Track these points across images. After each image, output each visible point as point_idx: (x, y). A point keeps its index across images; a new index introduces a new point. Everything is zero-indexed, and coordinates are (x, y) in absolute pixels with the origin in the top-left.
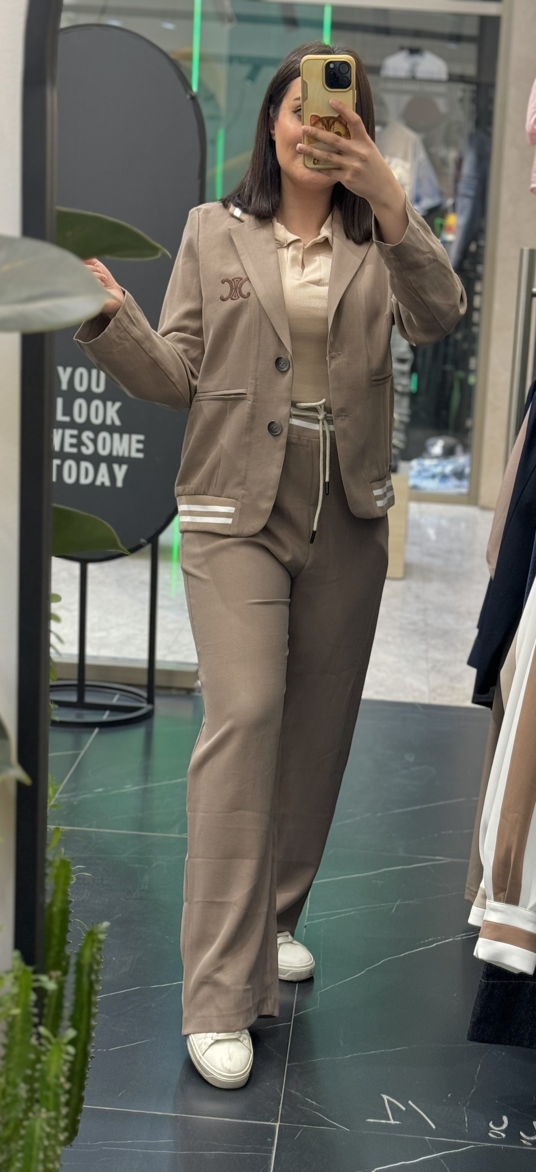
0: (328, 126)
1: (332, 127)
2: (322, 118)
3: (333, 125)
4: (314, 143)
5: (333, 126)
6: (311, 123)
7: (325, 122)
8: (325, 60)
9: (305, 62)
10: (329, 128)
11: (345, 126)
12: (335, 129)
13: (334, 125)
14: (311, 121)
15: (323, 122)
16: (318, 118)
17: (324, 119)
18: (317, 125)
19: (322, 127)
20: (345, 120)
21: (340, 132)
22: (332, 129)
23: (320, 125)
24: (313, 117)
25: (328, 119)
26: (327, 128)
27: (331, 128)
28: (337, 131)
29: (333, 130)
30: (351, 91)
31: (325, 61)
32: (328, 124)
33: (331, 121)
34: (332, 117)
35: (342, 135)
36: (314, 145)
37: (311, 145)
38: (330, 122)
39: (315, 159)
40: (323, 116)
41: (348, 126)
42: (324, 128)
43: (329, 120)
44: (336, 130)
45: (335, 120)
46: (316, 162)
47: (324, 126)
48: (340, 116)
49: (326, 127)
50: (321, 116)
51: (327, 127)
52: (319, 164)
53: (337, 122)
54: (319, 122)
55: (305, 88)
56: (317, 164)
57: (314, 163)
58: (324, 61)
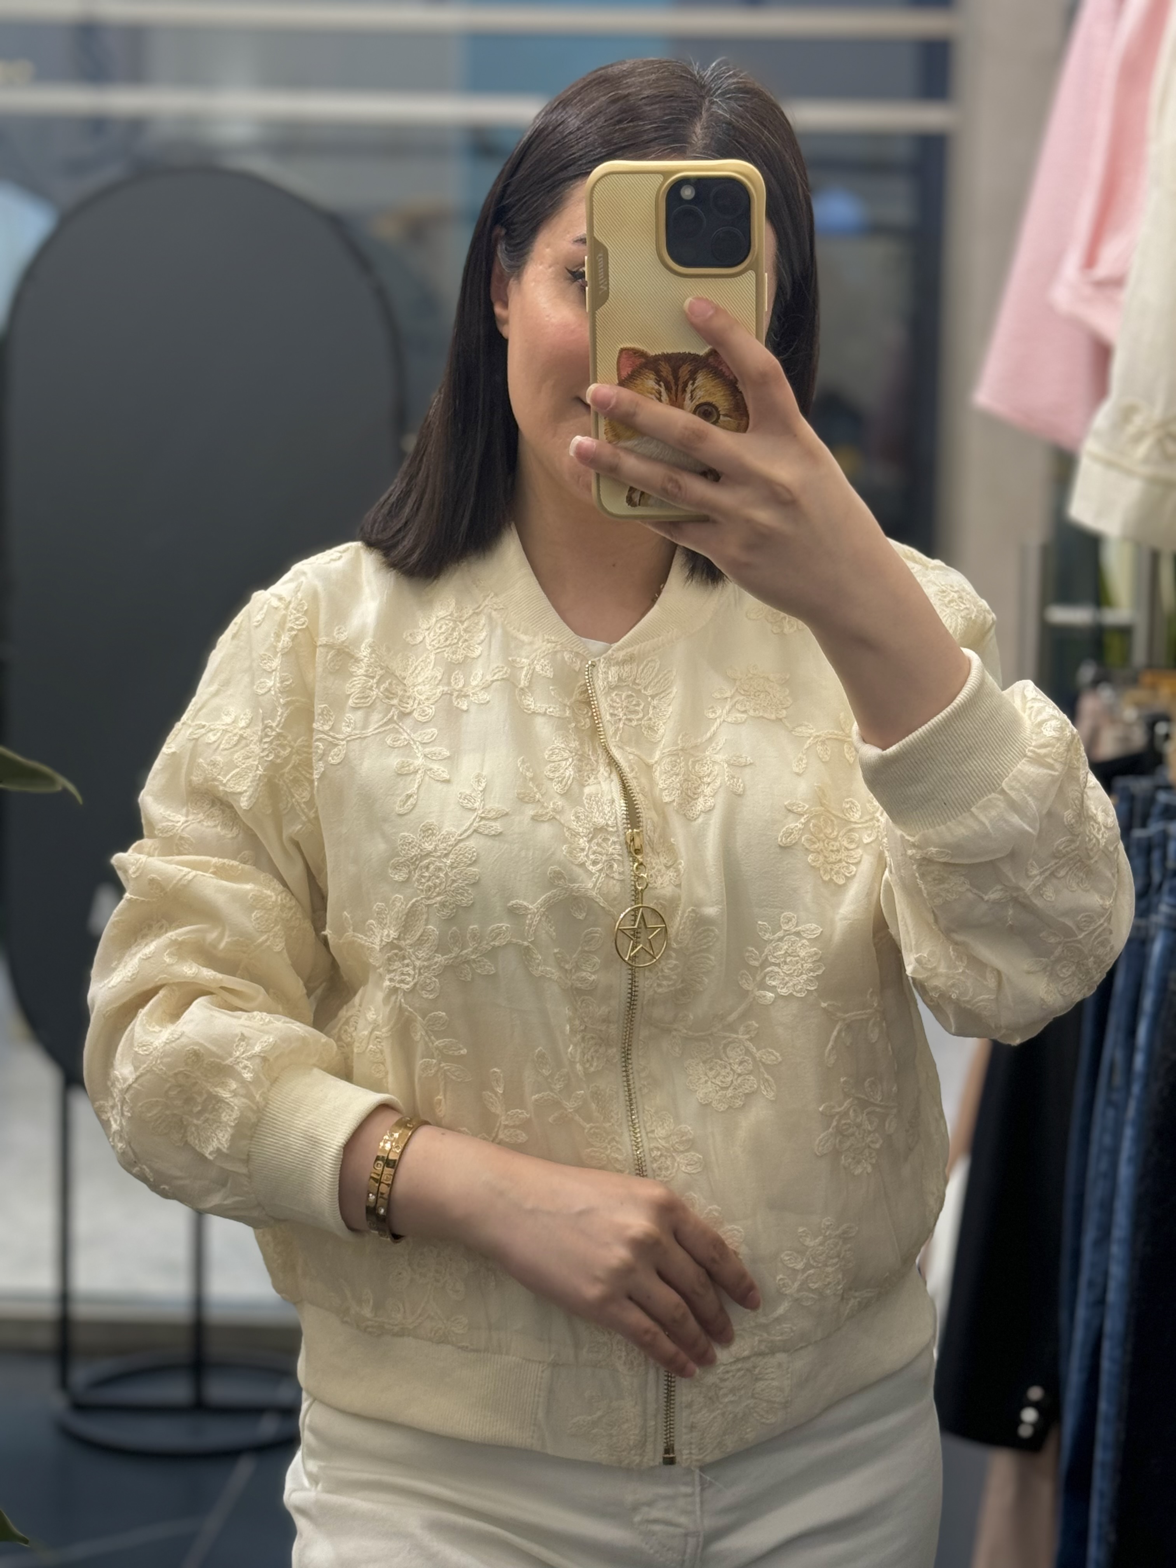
0: (676, 384)
1: (690, 388)
2: (657, 359)
3: (691, 382)
4: (629, 438)
5: (693, 384)
6: (619, 374)
7: (666, 370)
8: (666, 174)
9: (599, 180)
10: (679, 394)
11: (732, 386)
12: (699, 393)
13: (694, 380)
14: (619, 369)
15: (657, 373)
16: (643, 360)
17: (663, 363)
18: (638, 382)
19: (657, 387)
20: (728, 368)
21: (717, 405)
22: (688, 396)
23: (650, 383)
24: (624, 356)
25: (675, 361)
26: (673, 392)
27: (684, 391)
28: (702, 401)
29: (692, 398)
30: (751, 274)
31: (665, 179)
32: (676, 378)
33: (684, 371)
34: (689, 353)
35: (721, 413)
36: (629, 444)
37: (623, 444)
38: (681, 371)
39: (632, 490)
40: (658, 352)
41: (740, 387)
42: (663, 390)
43: (680, 367)
44: (702, 396)
45: (696, 363)
46: (636, 497)
47: (662, 383)
48: (713, 353)
49: (668, 389)
50: (653, 352)
51: (674, 388)
52: (646, 505)
53: (704, 370)
54: (647, 370)
55: (601, 264)
56: (639, 505)
57: (630, 501)
58: (661, 178)
